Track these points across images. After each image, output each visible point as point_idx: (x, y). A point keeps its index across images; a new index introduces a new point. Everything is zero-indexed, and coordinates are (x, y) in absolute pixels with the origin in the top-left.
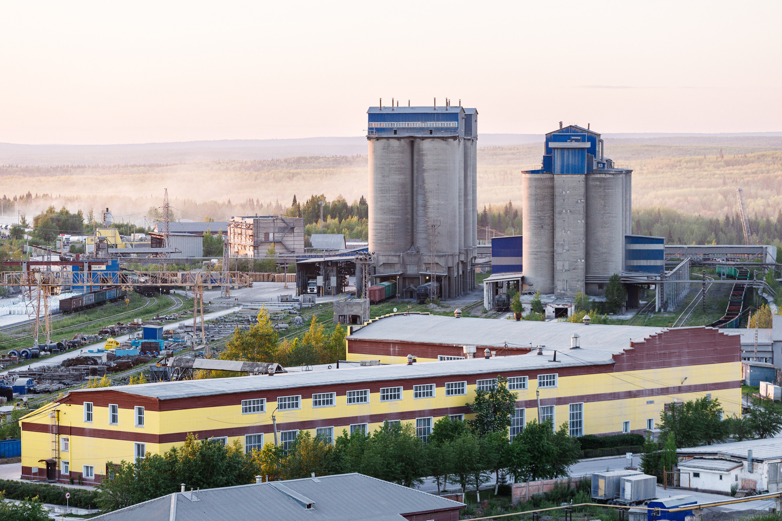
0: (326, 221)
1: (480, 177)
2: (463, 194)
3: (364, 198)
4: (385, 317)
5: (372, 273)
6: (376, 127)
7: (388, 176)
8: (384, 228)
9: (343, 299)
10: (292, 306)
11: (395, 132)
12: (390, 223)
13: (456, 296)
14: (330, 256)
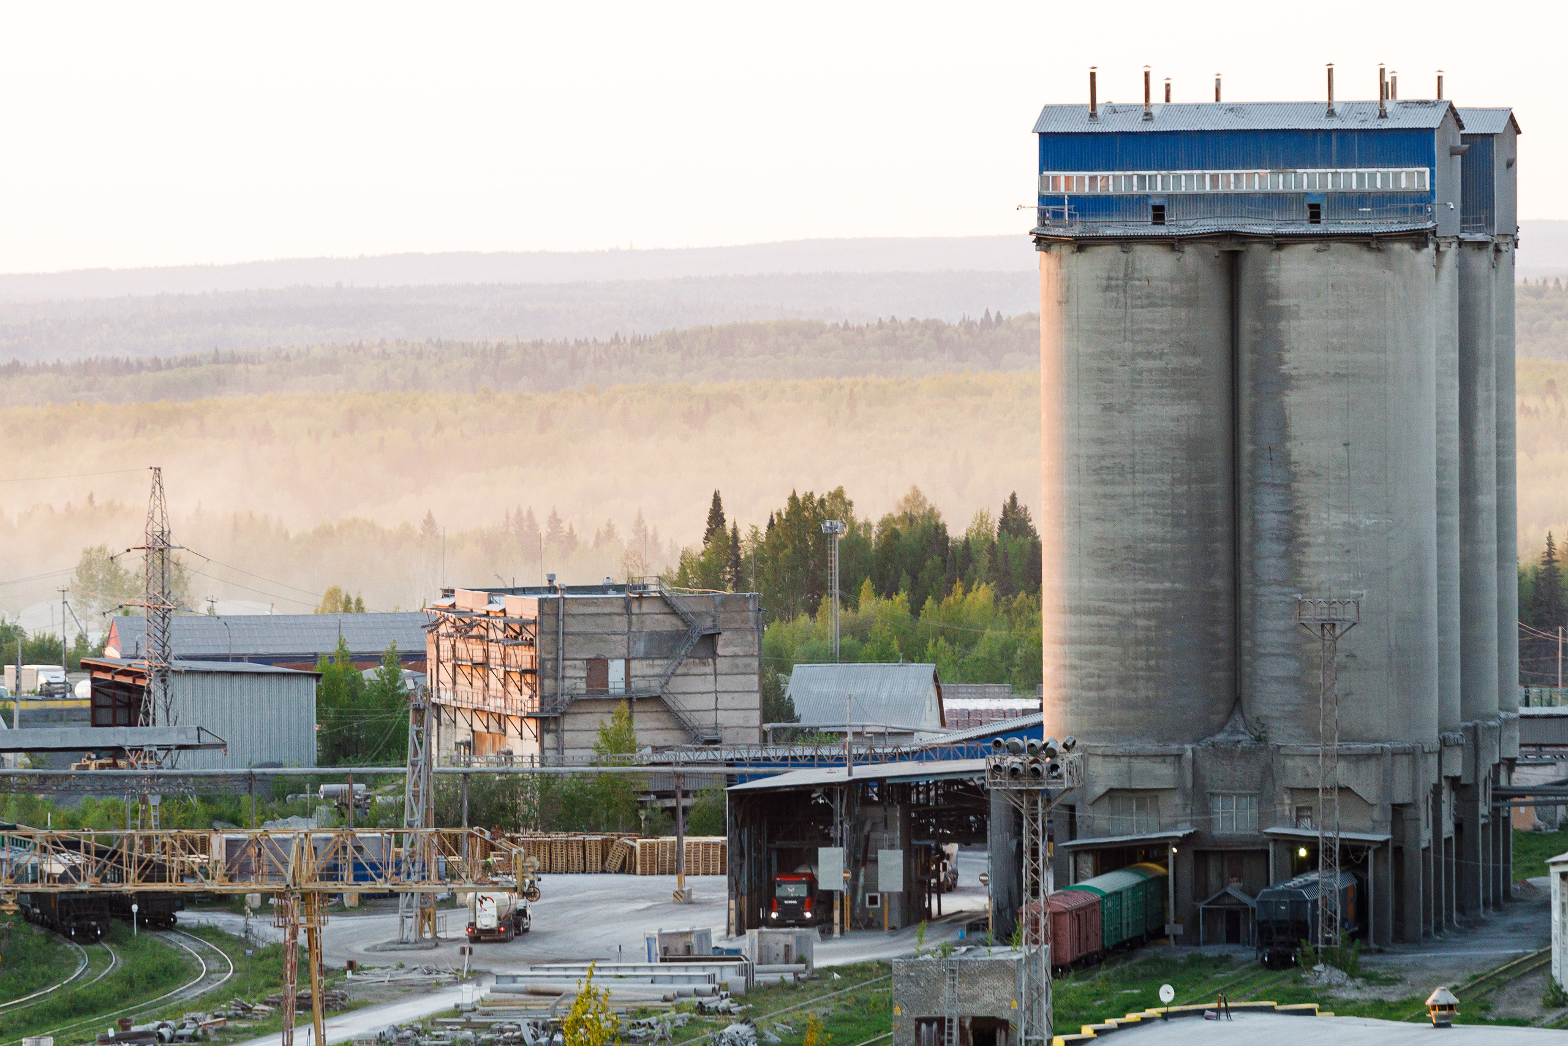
0: (856, 607)
1: (1527, 411)
2: (1454, 484)
3: (1021, 502)
4: (1122, 1026)
5: (1061, 831)
6: (1074, 191)
7: (1127, 408)
8: (1114, 634)
9: (931, 946)
10: (711, 979)
11: (1159, 214)
12: (1137, 614)
13: (1427, 934)
14: (875, 759)
